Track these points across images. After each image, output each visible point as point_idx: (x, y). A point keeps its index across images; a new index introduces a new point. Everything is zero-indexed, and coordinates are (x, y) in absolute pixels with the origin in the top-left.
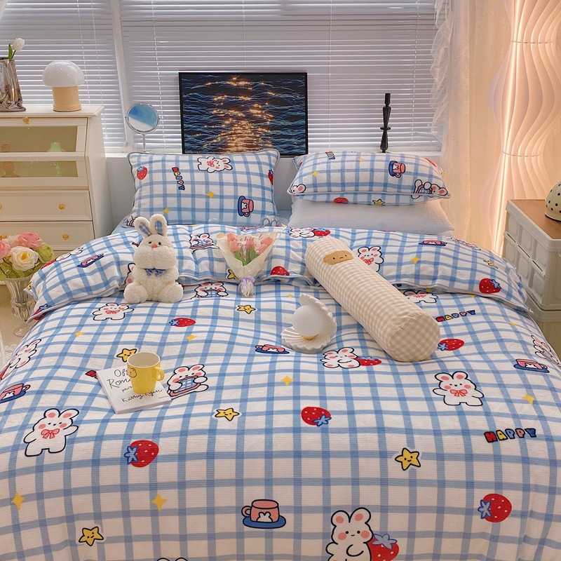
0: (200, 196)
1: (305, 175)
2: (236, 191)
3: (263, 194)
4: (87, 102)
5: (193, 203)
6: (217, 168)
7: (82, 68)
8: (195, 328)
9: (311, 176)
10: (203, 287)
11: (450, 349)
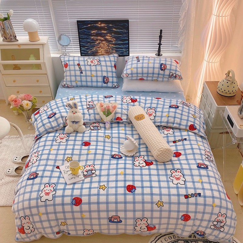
0: (89, 76)
1: (128, 69)
2: (102, 74)
3: (112, 75)
4: (42, 36)
5: (86, 79)
6: (94, 64)
7: (39, 23)
8: (91, 147)
9: (130, 70)
10: (92, 125)
11: (176, 157)
